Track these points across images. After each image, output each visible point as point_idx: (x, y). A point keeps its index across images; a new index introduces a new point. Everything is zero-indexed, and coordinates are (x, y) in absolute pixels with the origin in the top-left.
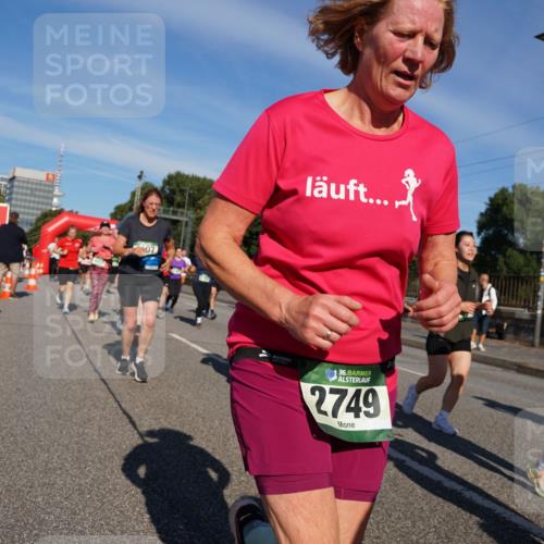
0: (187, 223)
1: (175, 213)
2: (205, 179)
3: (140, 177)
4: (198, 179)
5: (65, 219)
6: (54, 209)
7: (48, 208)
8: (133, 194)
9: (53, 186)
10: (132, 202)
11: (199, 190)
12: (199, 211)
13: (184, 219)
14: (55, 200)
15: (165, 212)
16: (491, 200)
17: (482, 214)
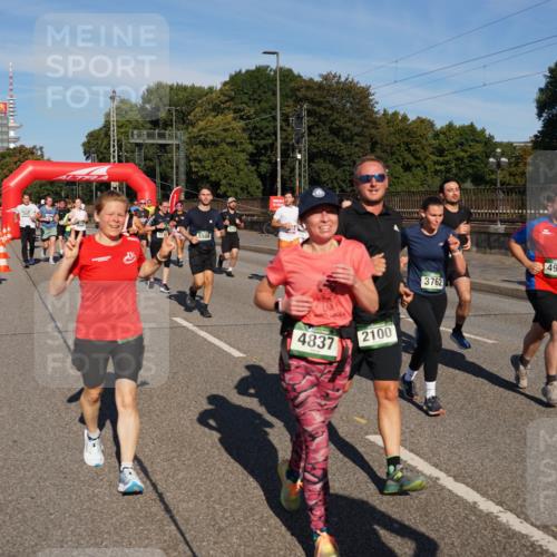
0: (178, 147)
1: (162, 136)
2: (193, 87)
3: (112, 98)
4: (185, 89)
5: (29, 169)
6: (12, 146)
7: (5, 145)
8: (108, 115)
9: (8, 119)
10: (107, 126)
11: (188, 102)
12: (190, 129)
13: (174, 142)
14: (12, 134)
15: (150, 136)
16: (551, 70)
17: (541, 90)
